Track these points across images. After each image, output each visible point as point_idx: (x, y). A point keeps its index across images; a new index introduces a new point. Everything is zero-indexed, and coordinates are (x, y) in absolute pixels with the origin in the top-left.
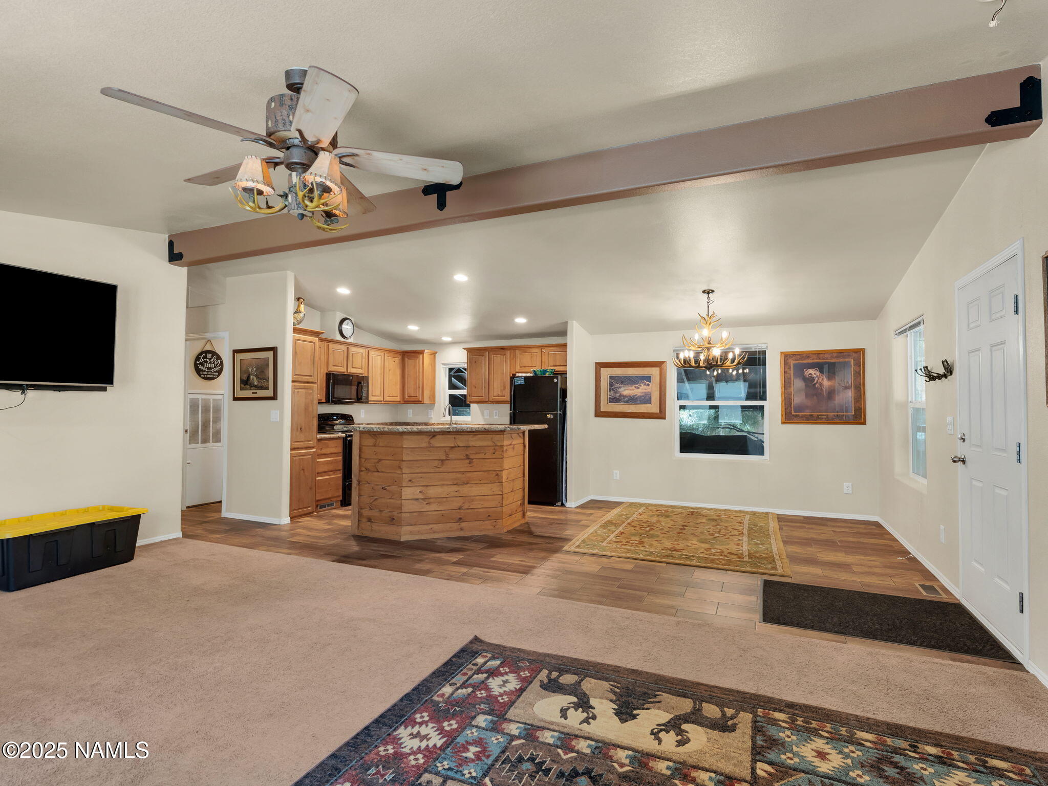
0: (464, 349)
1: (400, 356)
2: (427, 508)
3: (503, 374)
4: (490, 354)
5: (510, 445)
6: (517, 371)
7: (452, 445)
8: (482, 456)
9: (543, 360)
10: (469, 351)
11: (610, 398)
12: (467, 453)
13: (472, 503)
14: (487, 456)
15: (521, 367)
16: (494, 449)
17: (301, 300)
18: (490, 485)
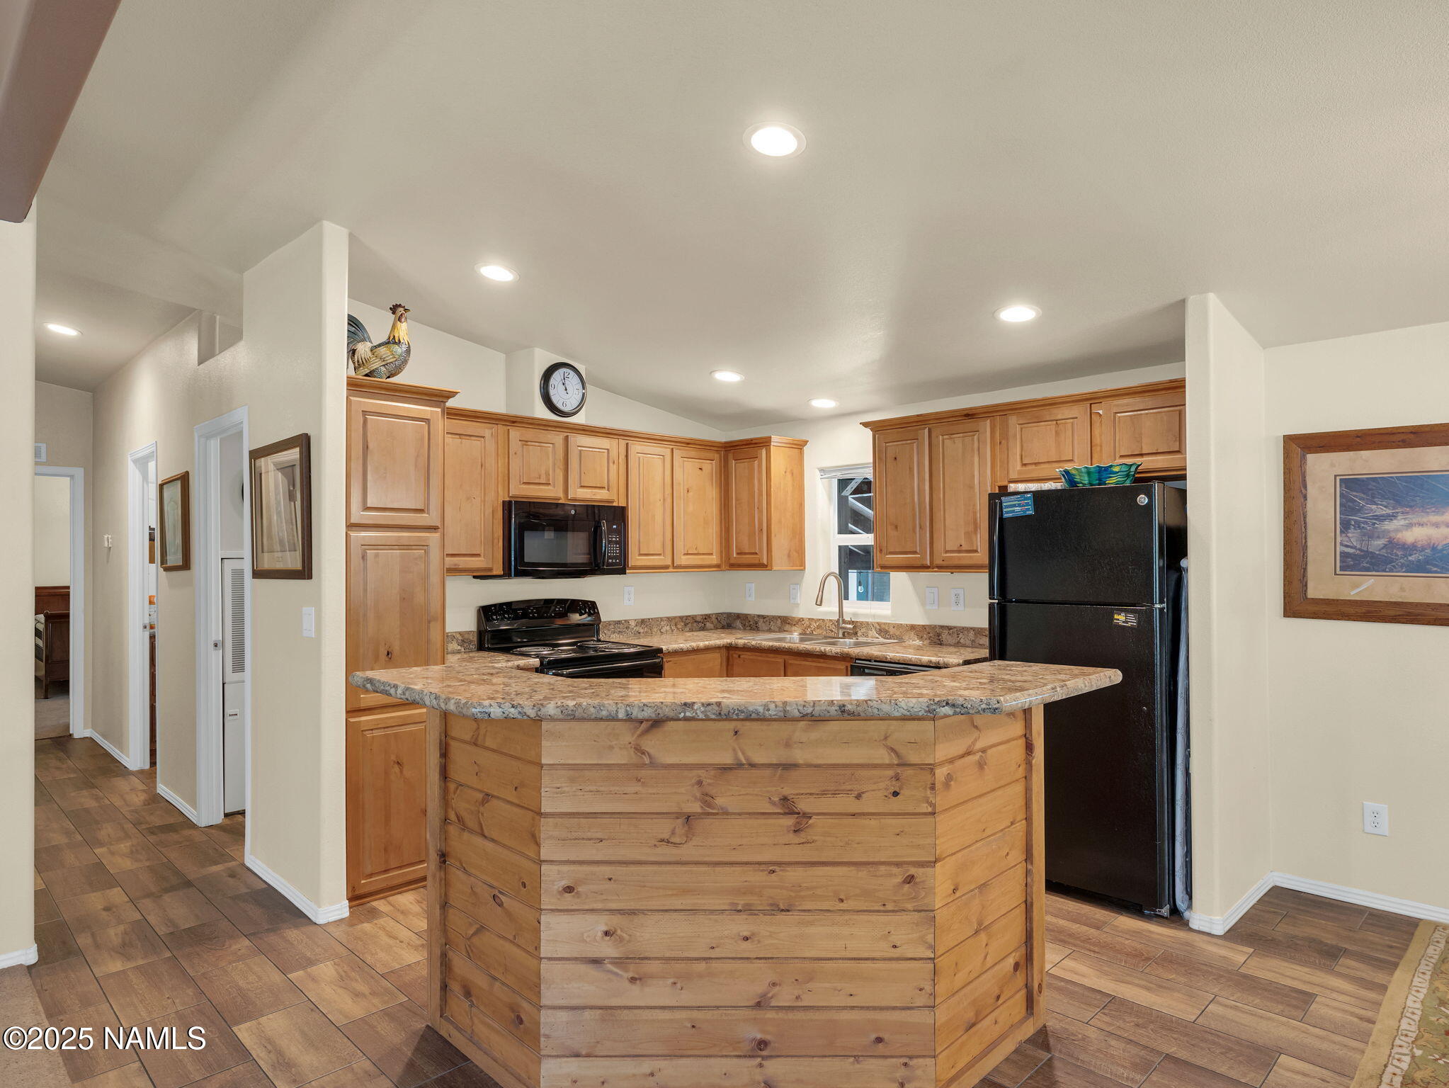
0: (866, 425)
1: (716, 456)
2: (635, 995)
3: (971, 487)
4: (934, 435)
5: (968, 753)
6: (1014, 476)
7: (728, 759)
8: (844, 803)
9: (1097, 440)
10: (878, 428)
11: (1344, 555)
12: (787, 791)
13: (810, 986)
14: (866, 805)
15: (1025, 465)
16: (897, 778)
17: (400, 310)
18: (883, 918)
